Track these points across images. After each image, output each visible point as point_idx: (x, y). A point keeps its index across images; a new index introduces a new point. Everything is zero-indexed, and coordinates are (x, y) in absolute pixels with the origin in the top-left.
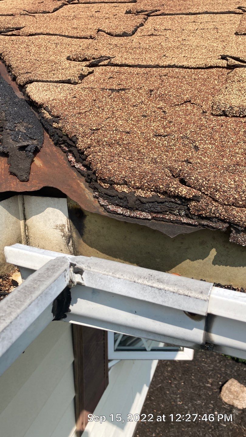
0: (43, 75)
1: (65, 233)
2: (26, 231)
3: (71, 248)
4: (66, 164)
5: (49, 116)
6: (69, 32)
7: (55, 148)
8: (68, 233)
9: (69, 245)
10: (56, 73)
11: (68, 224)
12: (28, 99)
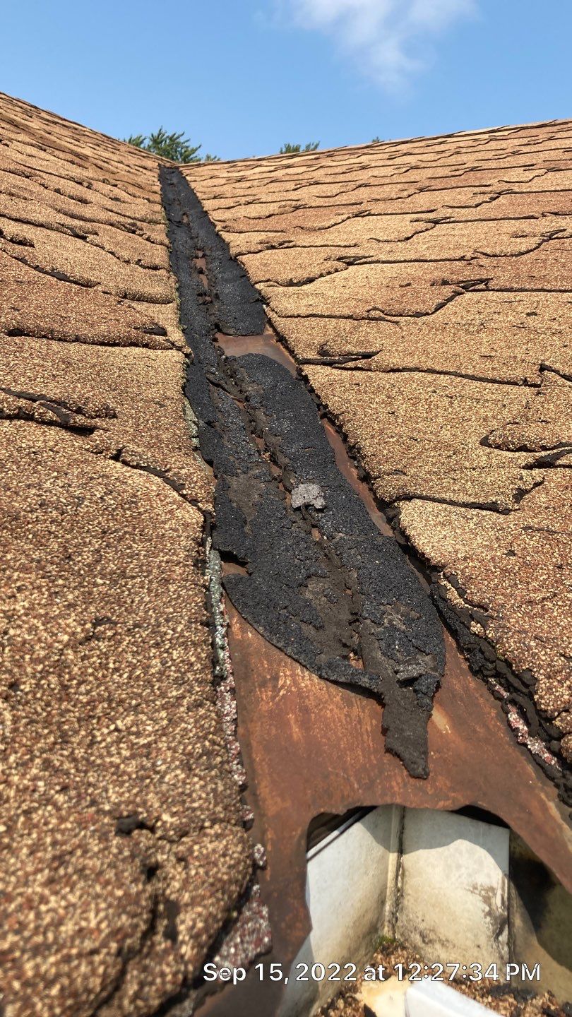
0: (432, 480)
1: (494, 908)
2: (399, 878)
3: (503, 949)
4: (503, 735)
5: (458, 601)
6: (474, 367)
7: (473, 683)
8: (500, 910)
9: (500, 938)
10: (459, 476)
11: (503, 889)
12: (402, 541)
